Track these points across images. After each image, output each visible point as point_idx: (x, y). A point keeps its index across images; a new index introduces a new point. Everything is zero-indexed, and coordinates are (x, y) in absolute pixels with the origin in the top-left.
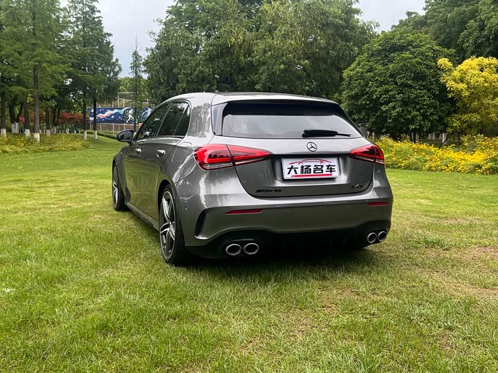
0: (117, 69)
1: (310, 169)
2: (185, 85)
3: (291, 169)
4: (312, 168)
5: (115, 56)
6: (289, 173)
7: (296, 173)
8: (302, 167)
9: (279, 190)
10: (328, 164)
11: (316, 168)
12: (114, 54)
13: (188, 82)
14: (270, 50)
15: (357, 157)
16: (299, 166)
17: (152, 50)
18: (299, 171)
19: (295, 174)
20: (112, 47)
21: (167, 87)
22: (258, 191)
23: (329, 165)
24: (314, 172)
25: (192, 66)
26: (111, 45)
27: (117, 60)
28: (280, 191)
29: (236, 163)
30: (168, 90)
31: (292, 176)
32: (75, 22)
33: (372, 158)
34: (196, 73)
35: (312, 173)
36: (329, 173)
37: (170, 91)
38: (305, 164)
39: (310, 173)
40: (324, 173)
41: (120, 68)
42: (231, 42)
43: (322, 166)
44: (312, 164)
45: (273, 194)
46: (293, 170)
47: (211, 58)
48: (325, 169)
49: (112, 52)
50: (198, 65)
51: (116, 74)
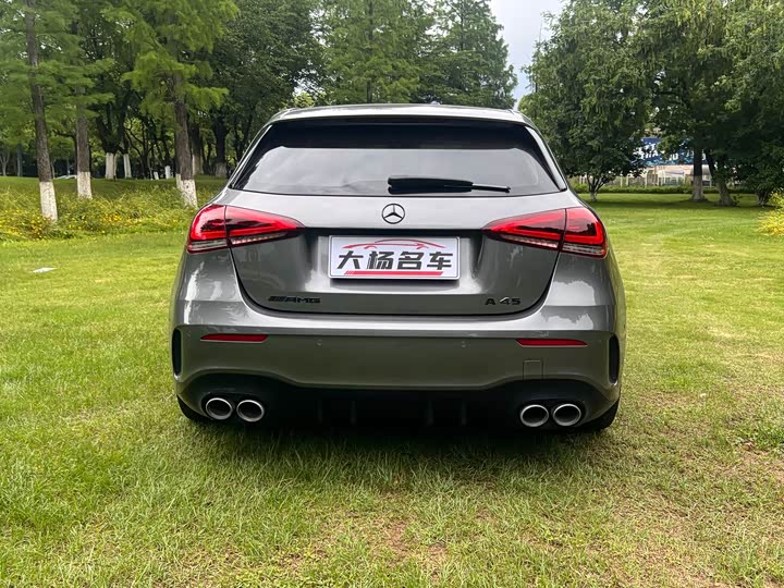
0: (510, 81)
1: (391, 261)
2: (594, 100)
3: (346, 258)
4: (396, 258)
5: (509, 61)
6: (341, 266)
7: (357, 266)
8: (374, 254)
9: (315, 299)
10: (434, 250)
11: (406, 257)
12: (508, 59)
13: (600, 96)
14: (759, 25)
15: (505, 237)
16: (367, 254)
17: (546, 44)
18: (364, 264)
19: (354, 269)
20: (505, 47)
21: (567, 105)
22: (273, 299)
23: (438, 254)
24: (400, 267)
25: (609, 68)
26: (504, 45)
27: (511, 68)
28: (318, 301)
29: (234, 243)
30: (568, 110)
31: (347, 273)
32: (450, 12)
33: (553, 241)
34: (616, 78)
35: (395, 268)
36: (435, 269)
37: (572, 112)
38: (379, 249)
39: (390, 267)
40: (424, 268)
41: (515, 80)
42: (682, 17)
43: (421, 255)
44: (397, 248)
45: (302, 306)
46: (351, 260)
47: (645, 51)
48: (426, 260)
49: (505, 55)
50: (620, 64)
51: (508, 89)
